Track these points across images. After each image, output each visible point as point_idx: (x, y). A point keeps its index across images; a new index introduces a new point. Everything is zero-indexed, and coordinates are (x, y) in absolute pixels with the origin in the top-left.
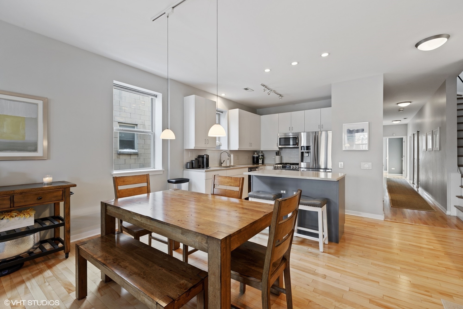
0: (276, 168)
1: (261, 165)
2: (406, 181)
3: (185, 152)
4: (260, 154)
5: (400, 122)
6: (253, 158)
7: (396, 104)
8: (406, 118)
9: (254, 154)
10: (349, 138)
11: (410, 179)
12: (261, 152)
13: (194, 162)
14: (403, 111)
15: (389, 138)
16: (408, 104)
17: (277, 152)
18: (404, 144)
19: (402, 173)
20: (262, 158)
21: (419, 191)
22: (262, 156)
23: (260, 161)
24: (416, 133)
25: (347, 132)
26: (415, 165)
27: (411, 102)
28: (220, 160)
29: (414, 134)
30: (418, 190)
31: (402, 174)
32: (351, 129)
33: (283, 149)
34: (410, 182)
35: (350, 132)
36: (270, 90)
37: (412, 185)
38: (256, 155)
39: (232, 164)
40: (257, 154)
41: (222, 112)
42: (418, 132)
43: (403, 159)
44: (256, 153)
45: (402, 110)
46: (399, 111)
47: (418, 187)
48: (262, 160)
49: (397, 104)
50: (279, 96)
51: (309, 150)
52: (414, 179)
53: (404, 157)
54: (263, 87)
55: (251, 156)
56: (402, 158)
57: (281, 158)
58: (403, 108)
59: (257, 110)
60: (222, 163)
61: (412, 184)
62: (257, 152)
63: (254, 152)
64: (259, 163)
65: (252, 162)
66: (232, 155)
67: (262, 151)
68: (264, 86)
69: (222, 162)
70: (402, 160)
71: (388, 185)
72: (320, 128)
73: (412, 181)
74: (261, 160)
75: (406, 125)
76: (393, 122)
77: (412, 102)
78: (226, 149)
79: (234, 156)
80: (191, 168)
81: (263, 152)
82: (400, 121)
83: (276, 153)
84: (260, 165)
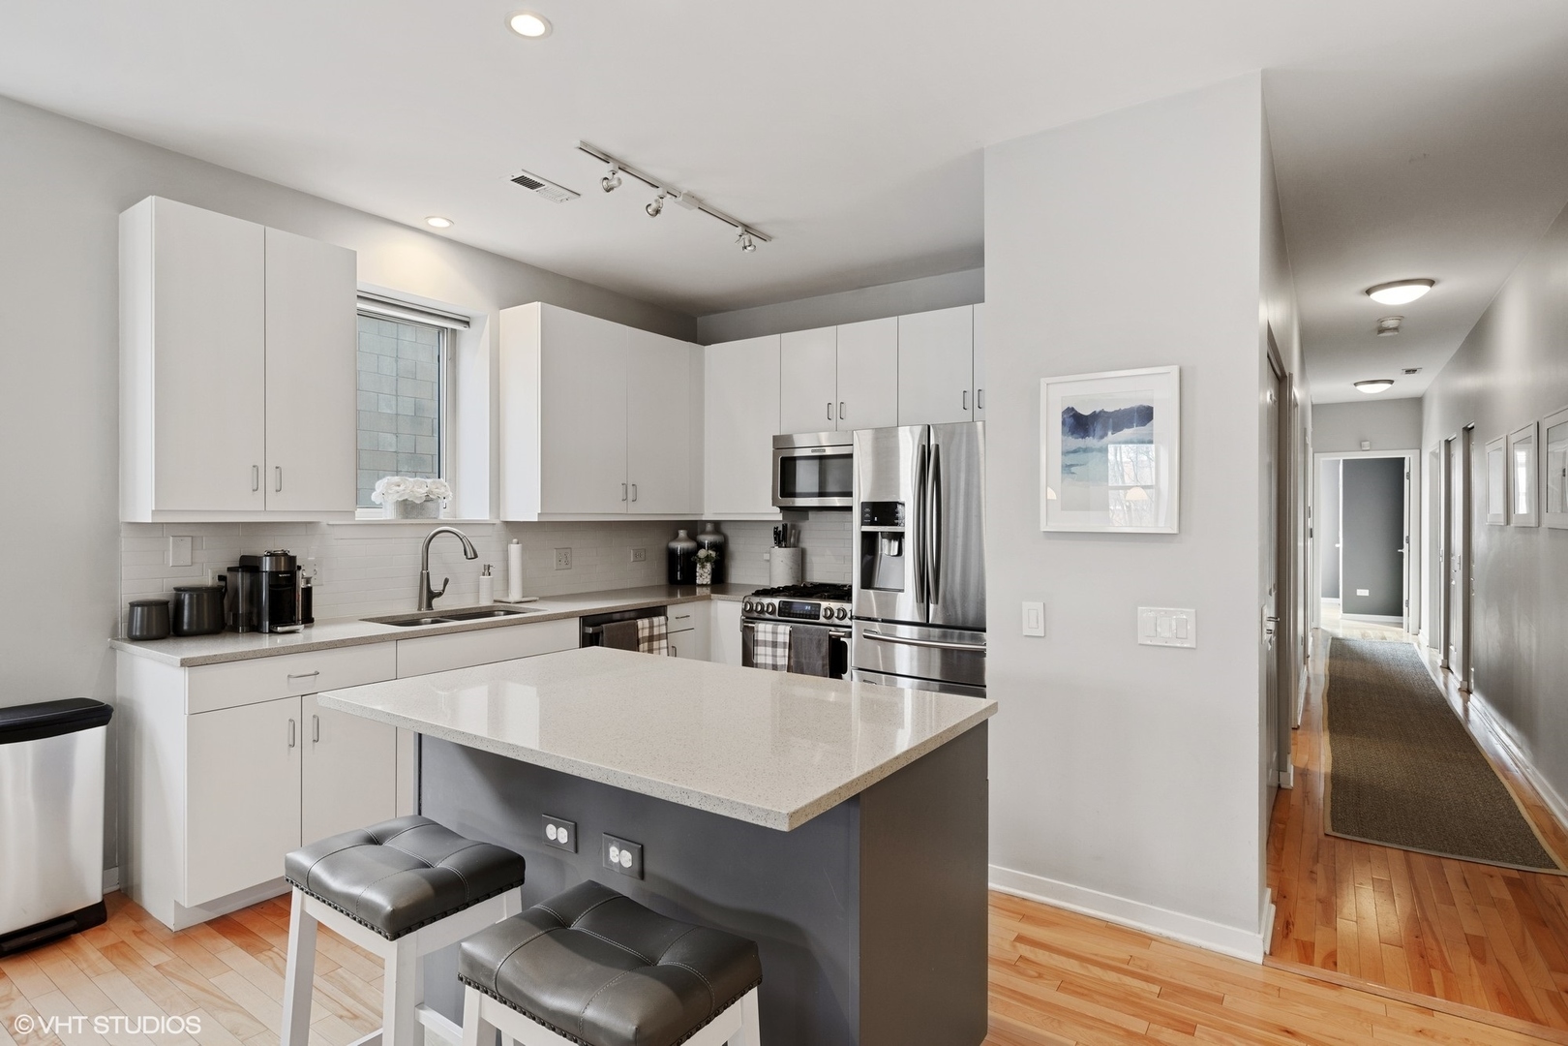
0: (755, 615)
1: (707, 591)
2: (1414, 652)
3: (127, 543)
4: (707, 539)
5: (1387, 386)
6: (671, 554)
7: (1361, 293)
8: (1414, 371)
9: (676, 537)
10: (1071, 459)
11: (1433, 645)
12: (709, 527)
13: (186, 597)
14: (1396, 329)
15: (1344, 460)
16: (1419, 292)
17: (780, 529)
18: (1410, 487)
19: (1400, 613)
20: (708, 558)
21: (1473, 715)
22: (713, 546)
23: (704, 575)
24: (1456, 435)
25: (1063, 423)
26: (1453, 583)
27: (1431, 283)
28: (425, 578)
29: (1448, 442)
30: (1466, 710)
31: (1401, 615)
32: (1085, 411)
33: (811, 515)
34: (1431, 662)
35: (1079, 424)
36: (660, 192)
37: (1439, 679)
38: (681, 545)
39: (515, 595)
40: (692, 537)
41: (467, 323)
42: (1468, 431)
43: (1405, 551)
44: (682, 533)
45: (1391, 323)
46: (1381, 330)
47: (1469, 692)
48: (709, 566)
49: (1368, 292)
50: (739, 230)
51: (897, 524)
52: (1452, 648)
53: (1408, 542)
54: (605, 169)
55: (656, 546)
56: (1402, 548)
57: (801, 561)
58: (1401, 314)
59: (698, 319)
60: (432, 595)
61: (1440, 670)
62: (694, 528)
63: (672, 527)
64: (698, 582)
65: (661, 579)
66: (515, 549)
67: (717, 526)
68: (606, 158)
69: (436, 587)
70: (1402, 553)
71: (1330, 676)
72: (969, 405)
73: (1442, 656)
74: (703, 567)
75: (1417, 403)
76: (1360, 388)
77: (1439, 281)
78: (484, 515)
79: (524, 550)
80: (154, 633)
81: (726, 529)
82: (1391, 382)
83: (776, 533)
84: (698, 590)
